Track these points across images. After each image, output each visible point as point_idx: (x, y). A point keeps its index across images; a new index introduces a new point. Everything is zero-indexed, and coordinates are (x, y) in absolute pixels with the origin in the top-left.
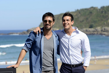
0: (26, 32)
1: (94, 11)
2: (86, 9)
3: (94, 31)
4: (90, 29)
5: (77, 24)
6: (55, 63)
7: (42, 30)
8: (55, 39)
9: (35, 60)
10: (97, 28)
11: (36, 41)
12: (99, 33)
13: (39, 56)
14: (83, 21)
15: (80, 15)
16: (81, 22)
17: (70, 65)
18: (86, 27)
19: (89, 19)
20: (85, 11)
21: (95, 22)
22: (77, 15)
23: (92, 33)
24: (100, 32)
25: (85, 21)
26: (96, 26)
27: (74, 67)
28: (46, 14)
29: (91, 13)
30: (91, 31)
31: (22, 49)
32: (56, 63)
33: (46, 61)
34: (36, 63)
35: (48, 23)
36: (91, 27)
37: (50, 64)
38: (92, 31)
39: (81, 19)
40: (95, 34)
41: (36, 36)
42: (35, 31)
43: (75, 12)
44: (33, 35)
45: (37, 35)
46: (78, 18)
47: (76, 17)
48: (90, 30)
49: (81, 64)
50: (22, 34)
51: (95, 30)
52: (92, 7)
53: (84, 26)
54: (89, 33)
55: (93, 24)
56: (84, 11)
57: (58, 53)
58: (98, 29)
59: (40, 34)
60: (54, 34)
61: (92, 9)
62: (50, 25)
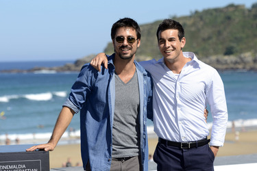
0: (71, 65)
1: (237, 13)
2: (216, 10)
3: (236, 63)
4: (226, 58)
5: (195, 45)
6: (142, 139)
7: (111, 62)
8: (143, 82)
9: (96, 132)
10: (242, 55)
11: (97, 88)
12: (248, 67)
13: (104, 122)
14: (209, 38)
15: (201, 23)
16: (204, 40)
17: (179, 143)
18: (216, 53)
19: (225, 34)
20: (214, 13)
21: (238, 40)
22: (194, 24)
23: (232, 66)
24: (252, 64)
25: (214, 39)
26: (242, 51)
27: (188, 149)
28: (121, 21)
29: (229, 18)
30: (229, 61)
31: (64, 106)
32: (145, 139)
33: (120, 134)
34: (96, 139)
35: (126, 43)
36: (229, 52)
37: (130, 141)
38: (232, 62)
39: (206, 32)
40: (237, 69)
41: (96, 76)
42: (94, 63)
43: (190, 17)
44: (90, 73)
45: (100, 73)
46: (199, 30)
47: (193, 29)
48: (226, 61)
49: (205, 142)
50: (62, 69)
51: (239, 60)
52: (232, 6)
53: (211, 51)
54: (224, 67)
55: (234, 45)
56: (211, 14)
57: (150, 115)
58: (245, 57)
59: (106, 71)
60: (140, 70)
61: (231, 9)
62: (131, 49)
